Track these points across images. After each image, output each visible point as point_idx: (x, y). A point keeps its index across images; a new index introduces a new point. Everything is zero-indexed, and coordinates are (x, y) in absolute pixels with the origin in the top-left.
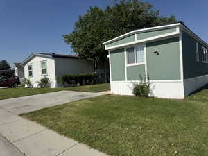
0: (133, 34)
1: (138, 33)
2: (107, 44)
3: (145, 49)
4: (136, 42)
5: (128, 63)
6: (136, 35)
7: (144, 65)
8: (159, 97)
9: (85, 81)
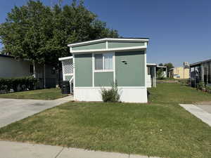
0: (105, 42)
1: (109, 41)
2: (73, 47)
3: (114, 57)
4: (107, 49)
5: (96, 69)
6: (107, 43)
7: (113, 72)
8: (126, 102)
9: (21, 86)
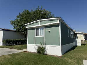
2: (27, 25)
3: (44, 29)
4: (40, 25)
5: (36, 35)
6: (40, 22)
7: (43, 37)
9: (19, 43)
